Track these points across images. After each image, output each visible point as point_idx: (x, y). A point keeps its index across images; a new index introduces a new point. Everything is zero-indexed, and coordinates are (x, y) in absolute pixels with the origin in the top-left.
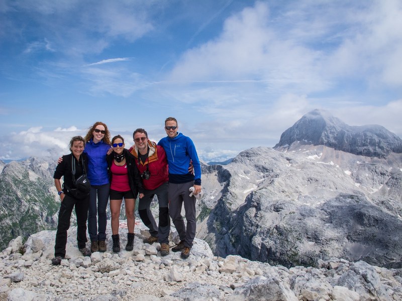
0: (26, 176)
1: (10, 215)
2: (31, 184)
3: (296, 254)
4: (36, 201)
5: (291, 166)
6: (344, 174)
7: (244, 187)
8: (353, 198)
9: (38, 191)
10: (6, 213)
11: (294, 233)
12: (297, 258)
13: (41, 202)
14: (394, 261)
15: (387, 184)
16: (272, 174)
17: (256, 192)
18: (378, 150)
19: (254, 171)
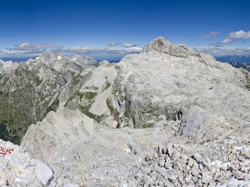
0: (27, 68)
1: (21, 85)
2: (29, 72)
3: (151, 104)
4: (31, 79)
5: (148, 62)
6: (171, 66)
7: (126, 73)
8: (175, 76)
9: (32, 75)
10: (20, 83)
11: (150, 94)
12: (151, 106)
13: (33, 80)
14: (191, 102)
15: (188, 69)
16: (139, 66)
17: (132, 75)
18: (185, 55)
19: (131, 65)
